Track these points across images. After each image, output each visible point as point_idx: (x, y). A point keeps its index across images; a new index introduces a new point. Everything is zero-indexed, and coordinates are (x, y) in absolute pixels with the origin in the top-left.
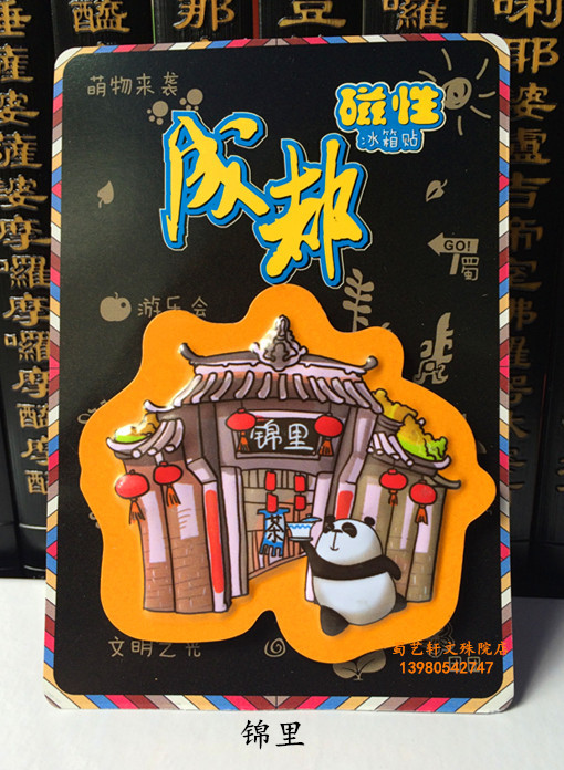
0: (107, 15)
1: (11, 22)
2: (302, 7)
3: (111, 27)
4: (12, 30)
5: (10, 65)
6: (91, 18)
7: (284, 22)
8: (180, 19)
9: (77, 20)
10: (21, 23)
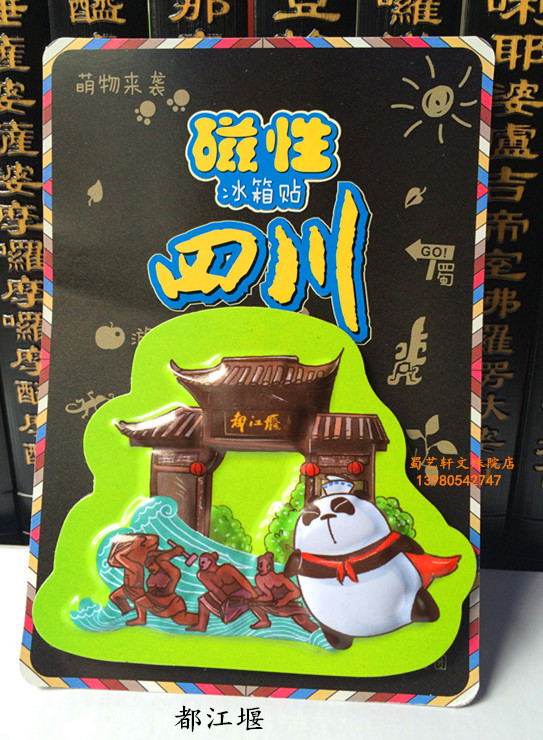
0: (103, 6)
1: (8, 12)
2: (297, 2)
3: (107, 18)
4: (9, 19)
5: (6, 54)
6: (87, 9)
7: (279, 16)
8: (175, 11)
9: (73, 10)
10: (18, 12)
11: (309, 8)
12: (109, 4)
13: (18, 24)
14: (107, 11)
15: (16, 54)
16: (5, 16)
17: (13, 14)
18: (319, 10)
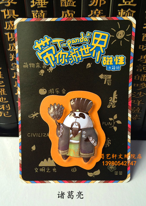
0: (70, 2)
1: (43, 4)
2: (125, 1)
3: (71, 5)
4: (43, 6)
5: (42, 15)
6: (65, 3)
7: (119, 5)
8: (90, 3)
9: (61, 3)
10: (46, 4)
11: (129, 3)
12: (72, 1)
13: (45, 7)
14: (71, 4)
15: (45, 15)
16: (42, 5)
17: (44, 4)
18: (131, 3)
